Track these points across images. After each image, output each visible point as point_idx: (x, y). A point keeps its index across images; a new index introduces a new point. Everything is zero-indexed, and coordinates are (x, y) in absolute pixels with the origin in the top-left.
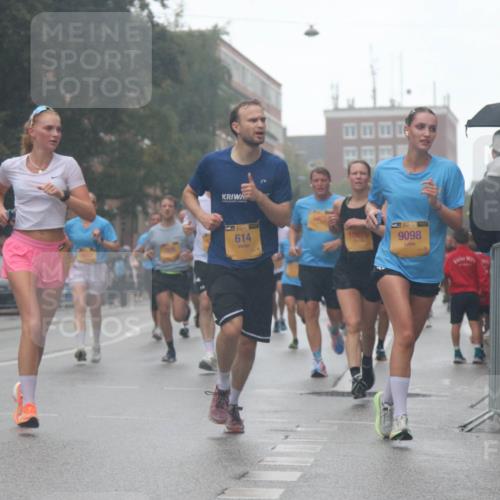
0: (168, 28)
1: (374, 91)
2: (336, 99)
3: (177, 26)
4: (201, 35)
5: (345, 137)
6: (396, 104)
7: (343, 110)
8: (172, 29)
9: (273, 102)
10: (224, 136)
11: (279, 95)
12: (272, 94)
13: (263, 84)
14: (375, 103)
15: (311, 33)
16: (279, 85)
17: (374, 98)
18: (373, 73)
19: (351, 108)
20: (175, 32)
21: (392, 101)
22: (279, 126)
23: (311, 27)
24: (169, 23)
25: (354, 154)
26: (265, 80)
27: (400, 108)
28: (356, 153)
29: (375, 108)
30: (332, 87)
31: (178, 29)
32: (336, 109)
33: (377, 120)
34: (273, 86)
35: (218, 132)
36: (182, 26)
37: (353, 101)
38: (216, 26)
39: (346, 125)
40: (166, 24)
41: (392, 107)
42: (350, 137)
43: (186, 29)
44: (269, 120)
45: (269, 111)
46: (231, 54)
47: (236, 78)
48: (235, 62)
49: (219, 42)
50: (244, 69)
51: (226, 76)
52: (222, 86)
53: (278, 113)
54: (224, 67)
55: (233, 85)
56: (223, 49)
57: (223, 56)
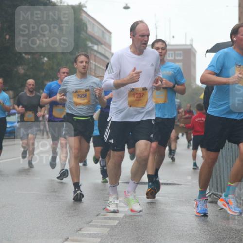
0: (57, 4)
3: (61, 3)
8: (59, 4)
9: (107, 41)
11: (110, 37)
12: (107, 37)
13: (103, 32)
15: (127, 8)
16: (110, 33)
18: (156, 28)
22: (111, 53)
23: (127, 4)
24: (58, 2)
26: (103, 29)
27: (169, 45)
31: (62, 5)
34: (107, 33)
36: (64, 3)
38: (80, 3)
40: (56, 2)
43: (65, 4)
44: (105, 49)
45: (105, 45)
46: (87, 17)
47: (90, 29)
48: (89, 21)
49: (82, 11)
50: (93, 24)
51: (85, 28)
52: (83, 33)
53: (110, 46)
54: (84, 23)
55: (88, 32)
56: (83, 15)
57: (83, 19)
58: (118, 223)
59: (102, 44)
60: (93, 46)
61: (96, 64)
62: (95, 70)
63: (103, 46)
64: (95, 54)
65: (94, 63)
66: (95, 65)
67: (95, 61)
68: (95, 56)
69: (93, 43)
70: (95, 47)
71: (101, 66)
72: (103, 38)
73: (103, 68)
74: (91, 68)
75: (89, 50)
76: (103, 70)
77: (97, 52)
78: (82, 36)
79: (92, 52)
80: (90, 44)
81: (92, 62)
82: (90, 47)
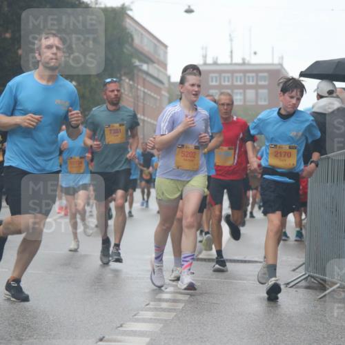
0: (91, 5)
1: (231, 52)
2: (205, 57)
3: (96, 4)
4: (113, 10)
5: (211, 84)
6: (246, 62)
7: (210, 65)
8: (94, 6)
9: (162, 58)
10: (127, 80)
11: (166, 53)
12: (161, 52)
13: (156, 46)
14: (232, 60)
15: (189, 11)
16: (166, 47)
17: (231, 57)
18: (231, 40)
19: (215, 63)
20: (95, 8)
21: (244, 59)
22: (166, 74)
23: (189, 6)
24: (91, 2)
26: (156, 42)
27: (249, 64)
28: (218, 94)
29: (231, 64)
30: (203, 49)
31: (97, 6)
32: (205, 64)
33: (233, 72)
34: (163, 48)
35: (123, 78)
36: (100, 4)
37: (217, 59)
38: (123, 5)
39: (211, 75)
40: (89, 2)
41: (244, 64)
42: (214, 83)
43: (103, 6)
44: (159, 70)
45: (159, 64)
46: (133, 24)
47: (137, 41)
48: (136, 30)
49: (125, 16)
50: (142, 34)
51: (130, 40)
52: (127, 46)
53: (164, 65)
54: (129, 33)
55: (135, 45)
56: (128, 20)
57: (128, 26)
58: (175, 316)
59: (153, 62)
60: (142, 66)
61: (146, 91)
62: (144, 99)
63: (156, 65)
64: (144, 76)
65: (142, 89)
66: (144, 92)
67: (144, 87)
68: (144, 79)
69: (141, 60)
70: (145, 67)
71: (152, 94)
72: (156, 53)
73: (155, 96)
74: (138, 97)
75: (135, 72)
76: (155, 99)
77: (147, 73)
78: (125, 50)
79: (140, 74)
80: (137, 63)
81: (139, 87)
82: (136, 66)
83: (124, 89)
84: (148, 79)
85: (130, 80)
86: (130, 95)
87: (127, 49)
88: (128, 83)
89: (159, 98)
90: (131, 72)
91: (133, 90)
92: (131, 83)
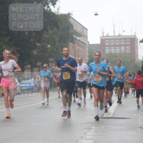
0: (55, 13)
1: (114, 31)
2: (103, 33)
3: (58, 13)
4: (65, 15)
5: (106, 44)
6: (121, 35)
7: (106, 36)
8: (56, 13)
9: (85, 34)
10: (71, 44)
11: (87, 32)
12: (85, 32)
13: (83, 29)
14: (114, 34)
15: (96, 14)
16: (87, 29)
17: (114, 33)
18: (114, 26)
19: (108, 36)
20: (57, 14)
21: (119, 34)
22: (87, 41)
23: (96, 13)
24: (56, 12)
25: (108, 49)
26: (82, 27)
27: (122, 36)
28: (109, 49)
29: (114, 36)
30: (102, 30)
31: (58, 14)
32: (103, 36)
33: (115, 39)
35: (70, 43)
36: (59, 13)
37: (108, 34)
38: (69, 13)
39: (106, 41)
40: (55, 12)
41: (119, 36)
42: (107, 44)
43: (60, 13)
44: (84, 40)
46: (73, 21)
47: (75, 28)
48: (74, 23)
49: (70, 17)
50: (77, 24)
51: (72, 27)
52: (71, 30)
53: (87, 37)
54: (71, 24)
55: (74, 29)
56: (71, 19)
57: (71, 21)
58: (94, 142)
59: (82, 36)
60: (77, 38)
61: (79, 48)
62: (78, 52)
63: (83, 37)
64: (78, 42)
65: (78, 47)
66: (78, 49)
67: (78, 46)
68: (78, 43)
69: (77, 35)
70: (78, 38)
71: (82, 49)
72: (83, 32)
73: (83, 50)
74: (76, 50)
75: (75, 40)
76: (83, 51)
77: (79, 41)
78: (70, 31)
79: (77, 41)
80: (75, 37)
81: (76, 47)
82: (75, 38)
83: (70, 48)
84: (80, 43)
85: (72, 43)
86: (73, 50)
87: (71, 31)
88: (72, 45)
89: (84, 51)
90: (73, 40)
91: (74, 48)
92: (73, 45)
